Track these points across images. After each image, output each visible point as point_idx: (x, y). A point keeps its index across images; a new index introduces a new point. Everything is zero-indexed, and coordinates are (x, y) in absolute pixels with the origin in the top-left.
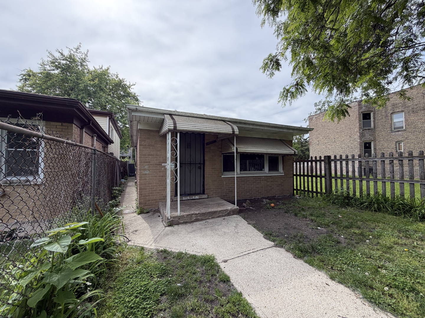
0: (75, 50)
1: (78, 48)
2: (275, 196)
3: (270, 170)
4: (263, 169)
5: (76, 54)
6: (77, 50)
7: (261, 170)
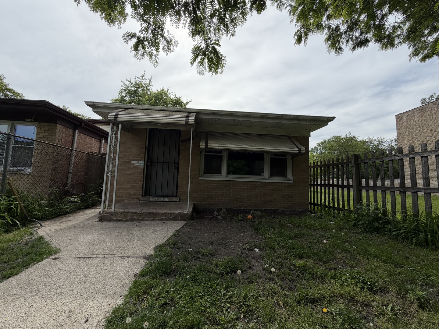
0: (141, 78)
1: (143, 76)
2: (278, 210)
3: (272, 175)
4: (262, 174)
5: (142, 81)
6: (142, 78)
7: (260, 175)
